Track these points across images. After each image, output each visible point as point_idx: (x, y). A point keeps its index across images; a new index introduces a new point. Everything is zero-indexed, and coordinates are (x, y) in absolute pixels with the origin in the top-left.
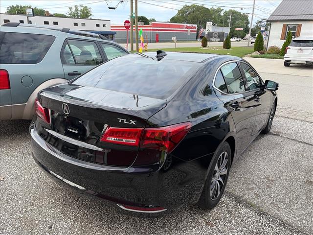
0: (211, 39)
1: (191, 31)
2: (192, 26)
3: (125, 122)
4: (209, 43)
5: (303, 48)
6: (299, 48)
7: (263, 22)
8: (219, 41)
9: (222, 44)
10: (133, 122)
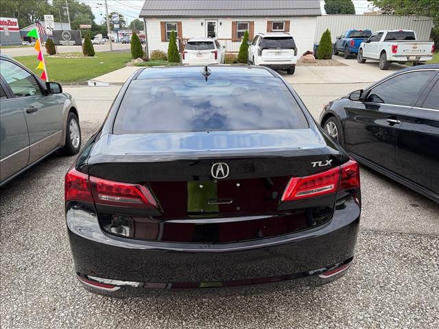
0: (61, 42)
1: (10, 29)
2: (9, 21)
3: (320, 165)
4: (58, 48)
5: (201, 51)
6: (197, 51)
7: (114, 17)
8: (74, 45)
9: (80, 49)
10: (329, 162)
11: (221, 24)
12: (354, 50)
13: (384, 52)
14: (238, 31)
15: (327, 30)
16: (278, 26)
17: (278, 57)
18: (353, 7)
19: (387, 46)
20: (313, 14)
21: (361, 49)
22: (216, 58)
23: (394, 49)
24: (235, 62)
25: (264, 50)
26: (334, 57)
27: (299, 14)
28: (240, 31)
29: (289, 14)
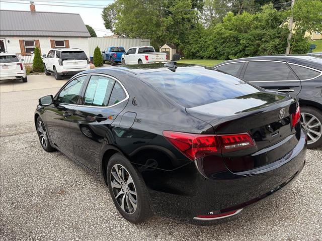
11: (9, 41)
12: (117, 60)
13: (140, 60)
14: (25, 47)
15: (97, 47)
16: (60, 44)
17: (76, 65)
18: (94, 32)
19: (142, 56)
20: (84, 36)
21: (123, 59)
22: (22, 69)
23: (147, 58)
24: (31, 72)
25: (64, 61)
26: (104, 65)
27: (75, 35)
28: (28, 47)
29: (67, 35)
